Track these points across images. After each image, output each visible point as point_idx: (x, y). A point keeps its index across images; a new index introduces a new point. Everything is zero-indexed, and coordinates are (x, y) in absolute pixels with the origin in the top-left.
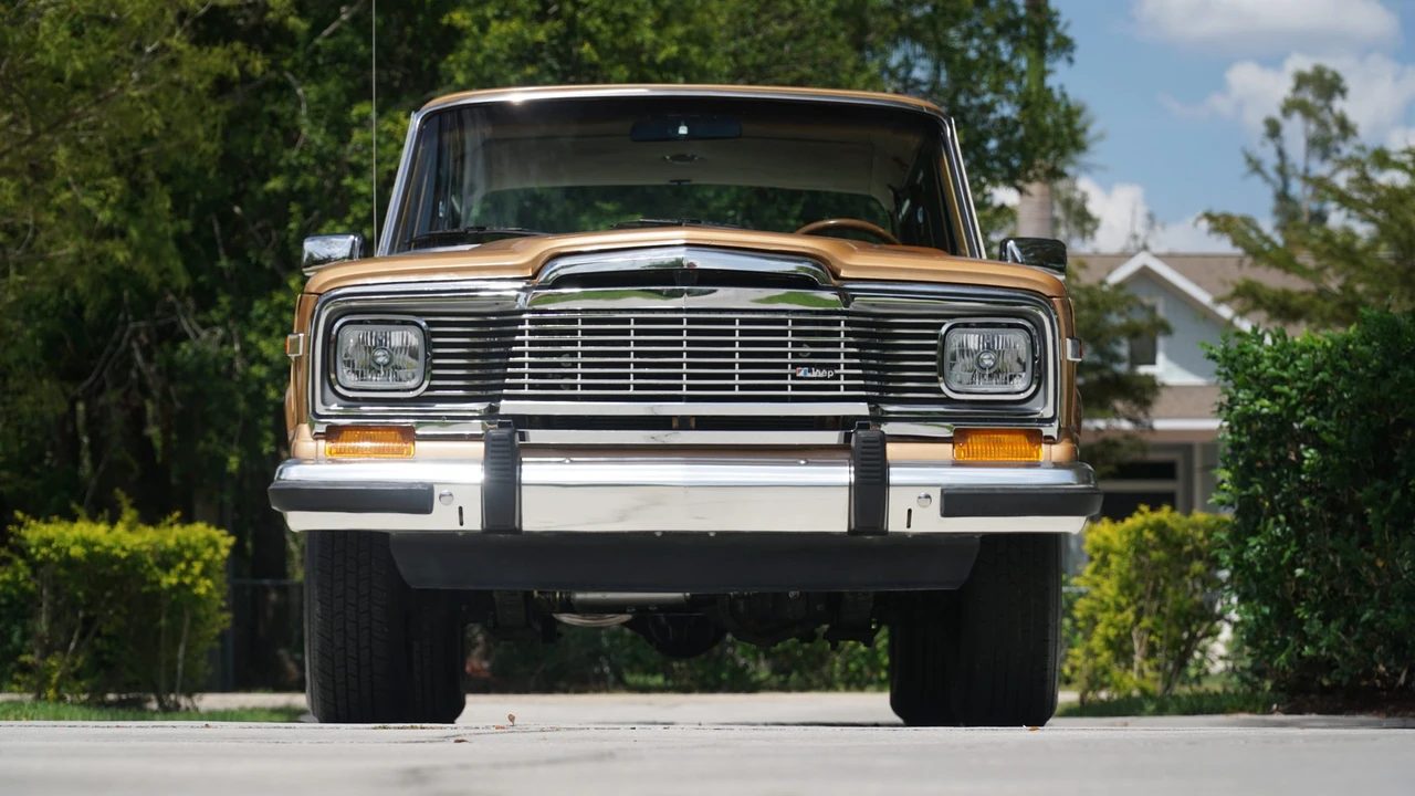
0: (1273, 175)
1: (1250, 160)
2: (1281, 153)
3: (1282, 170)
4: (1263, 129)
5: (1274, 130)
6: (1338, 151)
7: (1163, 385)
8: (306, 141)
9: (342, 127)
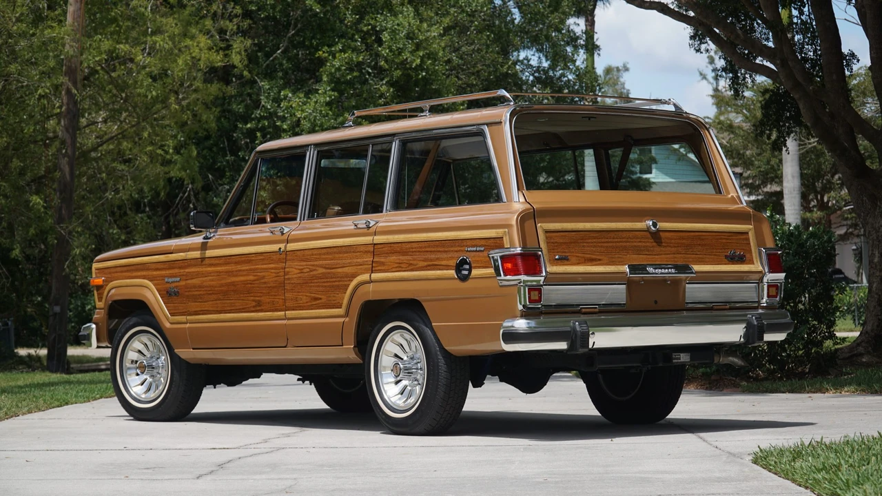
0: (712, 80)
1: (701, 74)
3: (716, 77)
4: (707, 60)
5: (712, 60)
7: (654, 183)
8: (263, 106)
9: (277, 100)
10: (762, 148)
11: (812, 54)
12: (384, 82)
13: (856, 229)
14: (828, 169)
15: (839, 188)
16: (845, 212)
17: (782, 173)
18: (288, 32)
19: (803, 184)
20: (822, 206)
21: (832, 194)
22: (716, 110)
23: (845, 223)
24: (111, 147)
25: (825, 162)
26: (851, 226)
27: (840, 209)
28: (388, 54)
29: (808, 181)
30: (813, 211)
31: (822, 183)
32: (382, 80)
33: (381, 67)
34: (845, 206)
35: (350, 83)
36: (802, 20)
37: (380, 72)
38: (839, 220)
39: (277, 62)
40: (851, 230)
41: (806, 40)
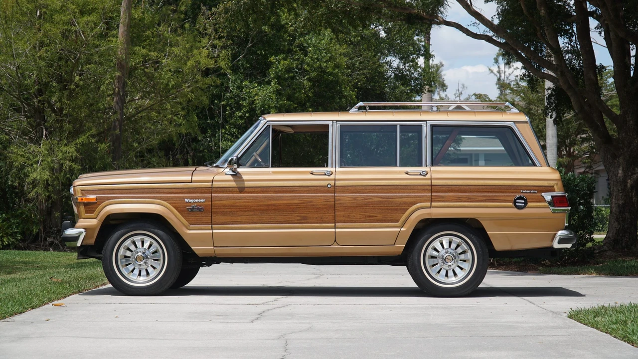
0: (496, 73)
1: (490, 70)
2: (499, 67)
3: (499, 72)
4: (494, 61)
5: (496, 61)
6: (513, 66)
8: (231, 91)
9: (240, 88)
10: (532, 118)
11: (577, 65)
12: (305, 78)
13: (590, 169)
14: (574, 132)
15: (580, 143)
16: (583, 159)
17: (546, 134)
18: (247, 44)
19: (558, 142)
20: (570, 154)
21: (576, 147)
22: (499, 92)
23: (584, 165)
24: (144, 114)
25: (572, 128)
26: (587, 167)
27: (581, 157)
28: (310, 61)
29: (561, 139)
30: (563, 157)
31: (570, 140)
32: (304, 77)
33: (304, 69)
34: (583, 155)
35: (286, 79)
36: (571, 45)
37: (304, 72)
38: (580, 163)
39: (240, 63)
40: (587, 170)
41: (574, 57)
